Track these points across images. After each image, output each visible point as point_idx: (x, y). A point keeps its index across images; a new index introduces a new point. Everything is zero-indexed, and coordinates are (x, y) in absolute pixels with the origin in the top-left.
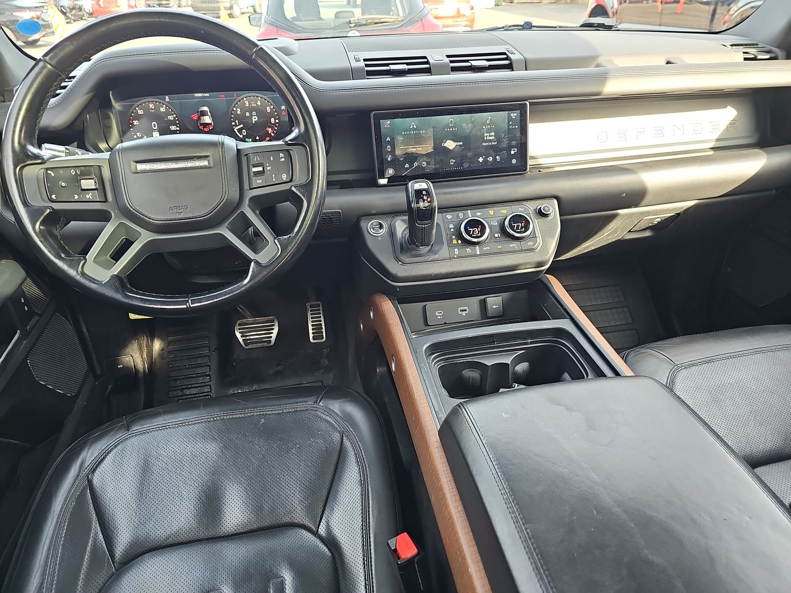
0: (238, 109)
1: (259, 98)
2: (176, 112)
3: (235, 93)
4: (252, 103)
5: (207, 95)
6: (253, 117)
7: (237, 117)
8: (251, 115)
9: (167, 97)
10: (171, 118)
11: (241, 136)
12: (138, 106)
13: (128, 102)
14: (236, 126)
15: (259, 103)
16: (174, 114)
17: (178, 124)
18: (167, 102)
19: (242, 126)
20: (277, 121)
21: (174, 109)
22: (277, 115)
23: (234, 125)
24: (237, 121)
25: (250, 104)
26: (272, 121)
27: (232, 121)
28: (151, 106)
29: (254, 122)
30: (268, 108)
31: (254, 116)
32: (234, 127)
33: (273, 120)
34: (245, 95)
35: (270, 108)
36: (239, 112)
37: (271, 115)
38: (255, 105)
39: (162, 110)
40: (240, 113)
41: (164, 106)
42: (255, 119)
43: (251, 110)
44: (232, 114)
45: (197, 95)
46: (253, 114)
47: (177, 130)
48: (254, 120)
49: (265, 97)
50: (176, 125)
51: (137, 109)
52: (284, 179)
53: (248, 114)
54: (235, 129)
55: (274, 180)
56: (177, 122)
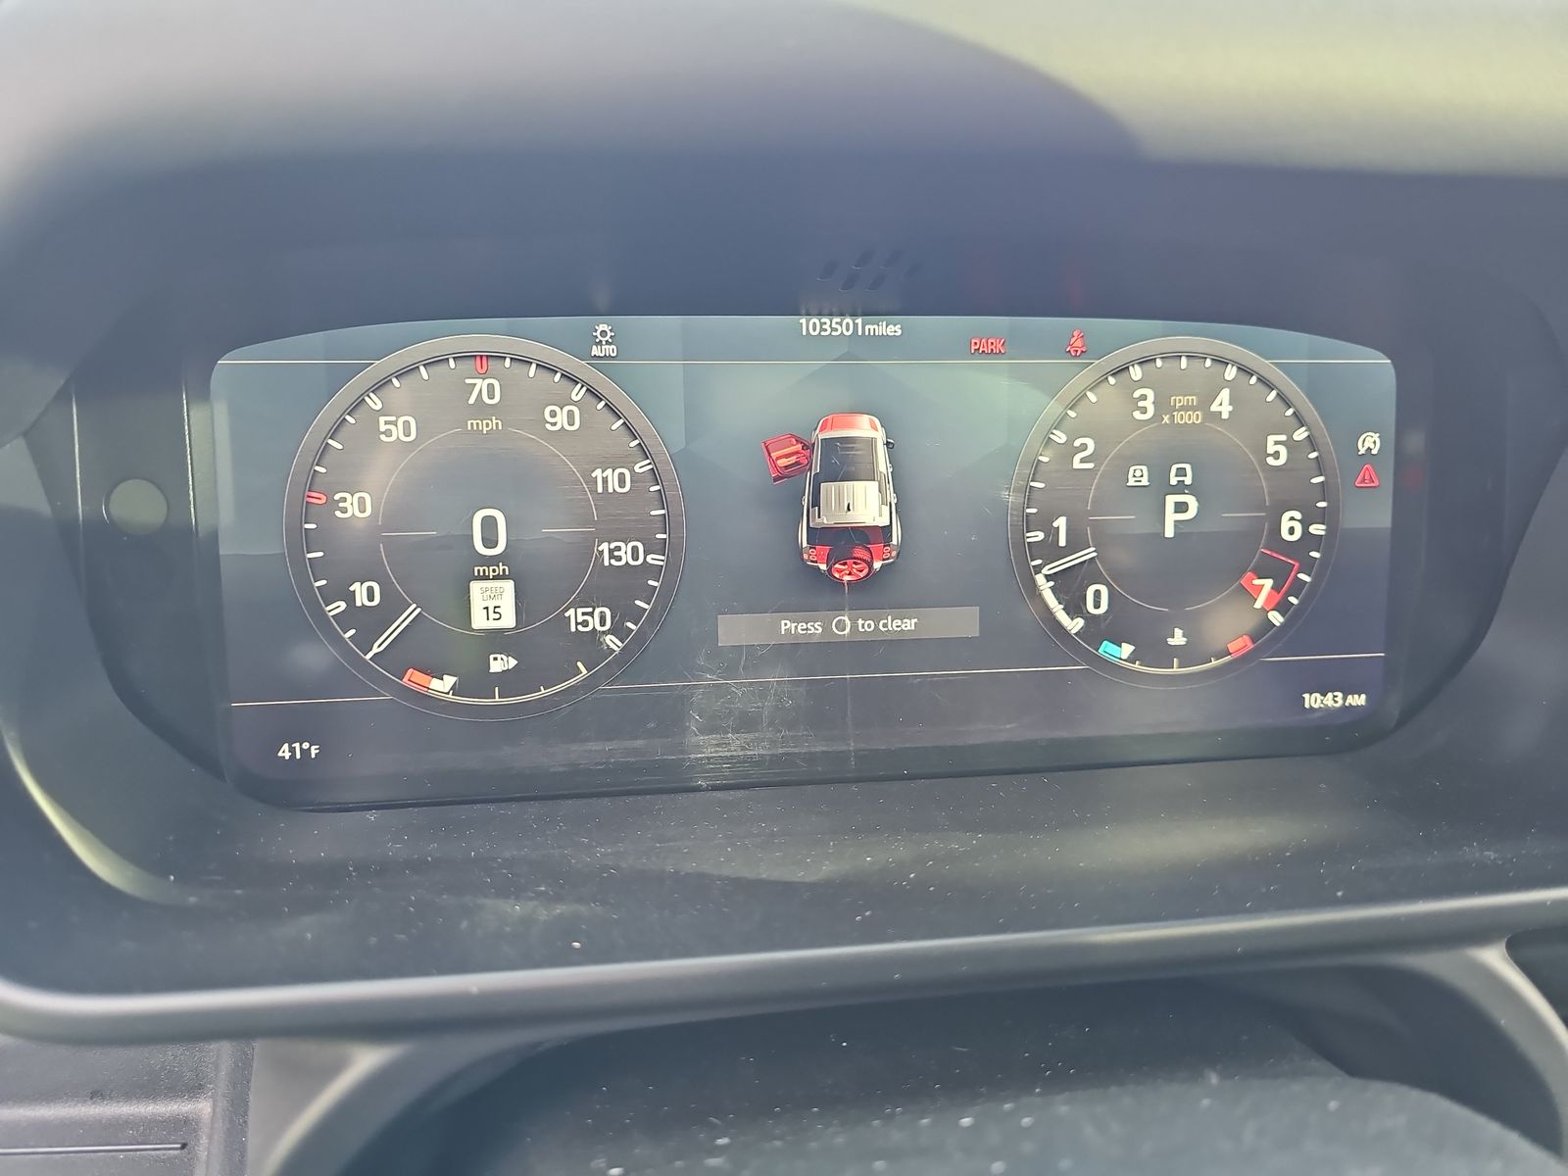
0: (1080, 441)
1: (1231, 373)
2: (654, 443)
4: (1179, 400)
5: (887, 330)
6: (1171, 500)
7: (1069, 493)
8: (1161, 486)
9: (600, 328)
10: (614, 482)
11: (1075, 625)
12: (382, 386)
15: (1223, 405)
17: (659, 524)
18: (602, 366)
19: (1086, 554)
20: (1317, 529)
21: (642, 423)
22: (1324, 491)
23: (1035, 550)
24: (1061, 523)
25: (1162, 404)
26: (1285, 525)
27: (1029, 524)
29: (1169, 532)
30: (1275, 446)
31: (1180, 488)
32: (1036, 562)
33: (1290, 526)
35: (1290, 444)
36: (1082, 463)
37: (1289, 487)
38: (1195, 418)
39: (559, 419)
40: (1089, 466)
41: (577, 392)
42: (1179, 511)
43: (1164, 449)
44: (1038, 472)
45: (814, 325)
46: (1175, 480)
48: (1171, 517)
49: (1266, 366)
51: (375, 402)
53: (1138, 476)
54: (1036, 578)
56: (657, 514)
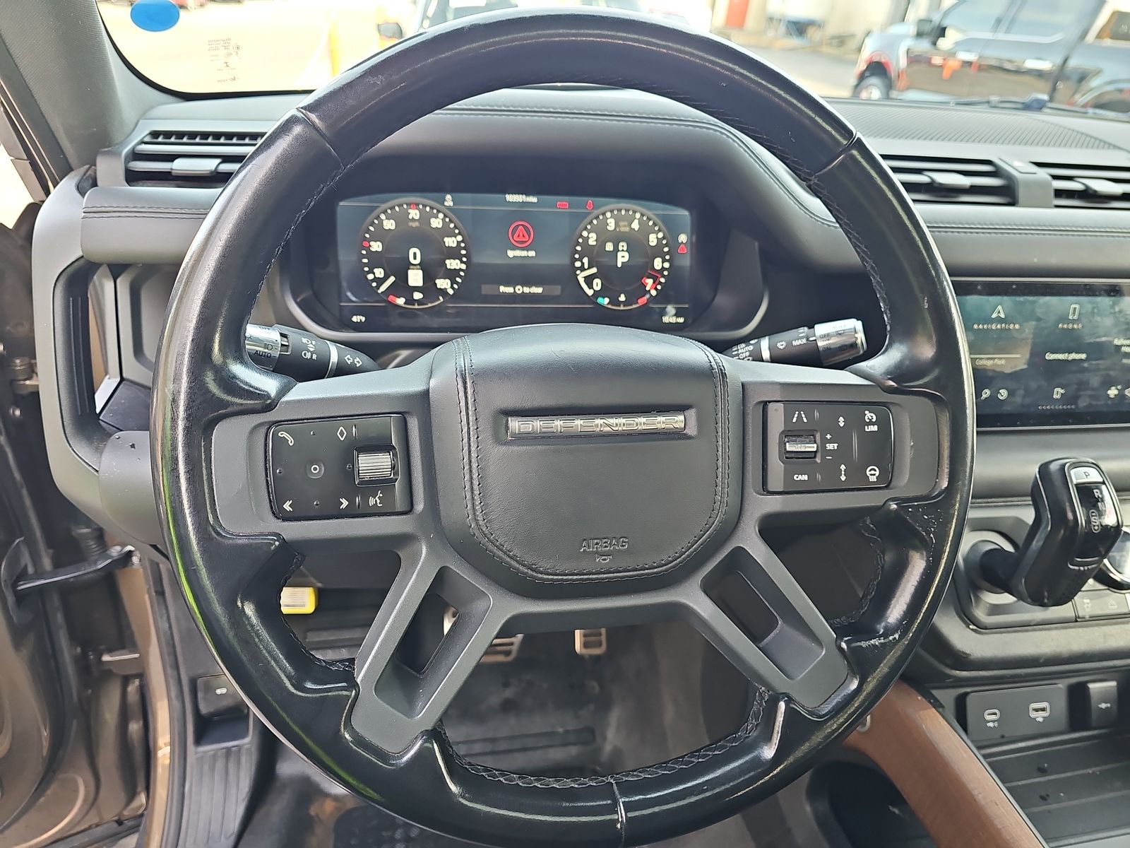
0: (591, 235)
1: (638, 215)
2: (464, 232)
3: (590, 200)
4: (622, 224)
5: (533, 199)
6: (620, 254)
7: (588, 251)
8: (616, 250)
9: (449, 197)
10: (450, 242)
11: (590, 292)
12: (385, 212)
13: (364, 202)
14: (582, 269)
15: (635, 225)
16: (459, 234)
17: (465, 256)
18: (449, 208)
19: (594, 270)
20: (666, 265)
21: (459, 224)
22: (668, 253)
23: (578, 268)
24: (585, 260)
25: (617, 224)
26: (656, 264)
27: (577, 260)
28: (414, 214)
29: (619, 265)
30: (652, 237)
31: (623, 250)
32: (578, 272)
33: (658, 264)
34: (611, 207)
35: (657, 238)
36: (592, 242)
37: (657, 252)
38: (627, 229)
39: (436, 223)
40: (594, 243)
41: (441, 216)
42: (623, 258)
43: (617, 238)
44: (578, 244)
45: (511, 198)
46: (620, 248)
47: (461, 270)
48: (620, 260)
49: (650, 214)
50: (459, 257)
51: (383, 216)
52: (873, 479)
53: (609, 247)
54: (578, 277)
55: (843, 478)
56: (463, 252)
